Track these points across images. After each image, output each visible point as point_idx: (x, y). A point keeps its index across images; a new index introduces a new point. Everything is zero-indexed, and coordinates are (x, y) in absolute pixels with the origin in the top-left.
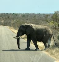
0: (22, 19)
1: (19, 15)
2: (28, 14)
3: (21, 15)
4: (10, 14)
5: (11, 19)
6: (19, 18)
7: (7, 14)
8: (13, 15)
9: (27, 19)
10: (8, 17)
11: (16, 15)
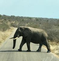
0: (36, 23)
1: (33, 19)
2: (41, 18)
3: (34, 19)
4: (25, 18)
5: (25, 22)
6: (33, 21)
7: (22, 17)
8: (27, 18)
9: (40, 23)
10: (23, 20)
11: (30, 18)
